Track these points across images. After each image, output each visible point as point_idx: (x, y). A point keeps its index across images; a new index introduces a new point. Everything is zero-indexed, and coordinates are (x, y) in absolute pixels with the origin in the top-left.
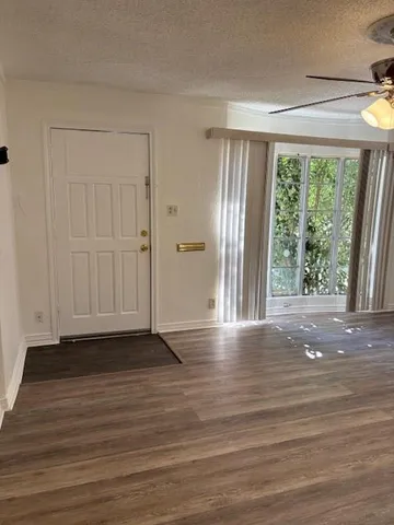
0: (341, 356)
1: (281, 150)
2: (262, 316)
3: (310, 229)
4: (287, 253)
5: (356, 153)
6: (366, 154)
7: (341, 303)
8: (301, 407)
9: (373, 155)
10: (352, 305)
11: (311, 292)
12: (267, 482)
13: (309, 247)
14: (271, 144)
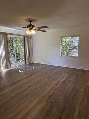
0: (25, 71)
1: (9, 36)
2: (10, 67)
3: (16, 51)
4: (13, 55)
5: (23, 37)
6: (24, 37)
7: (24, 63)
8: (23, 78)
9: (25, 38)
10: (25, 63)
11: (18, 62)
12: (22, 89)
13: (16, 54)
14: (8, 35)
